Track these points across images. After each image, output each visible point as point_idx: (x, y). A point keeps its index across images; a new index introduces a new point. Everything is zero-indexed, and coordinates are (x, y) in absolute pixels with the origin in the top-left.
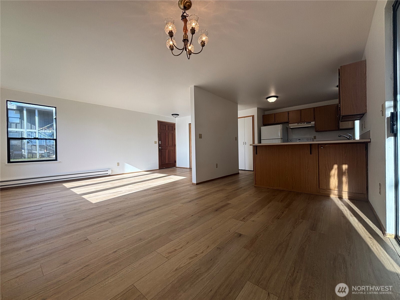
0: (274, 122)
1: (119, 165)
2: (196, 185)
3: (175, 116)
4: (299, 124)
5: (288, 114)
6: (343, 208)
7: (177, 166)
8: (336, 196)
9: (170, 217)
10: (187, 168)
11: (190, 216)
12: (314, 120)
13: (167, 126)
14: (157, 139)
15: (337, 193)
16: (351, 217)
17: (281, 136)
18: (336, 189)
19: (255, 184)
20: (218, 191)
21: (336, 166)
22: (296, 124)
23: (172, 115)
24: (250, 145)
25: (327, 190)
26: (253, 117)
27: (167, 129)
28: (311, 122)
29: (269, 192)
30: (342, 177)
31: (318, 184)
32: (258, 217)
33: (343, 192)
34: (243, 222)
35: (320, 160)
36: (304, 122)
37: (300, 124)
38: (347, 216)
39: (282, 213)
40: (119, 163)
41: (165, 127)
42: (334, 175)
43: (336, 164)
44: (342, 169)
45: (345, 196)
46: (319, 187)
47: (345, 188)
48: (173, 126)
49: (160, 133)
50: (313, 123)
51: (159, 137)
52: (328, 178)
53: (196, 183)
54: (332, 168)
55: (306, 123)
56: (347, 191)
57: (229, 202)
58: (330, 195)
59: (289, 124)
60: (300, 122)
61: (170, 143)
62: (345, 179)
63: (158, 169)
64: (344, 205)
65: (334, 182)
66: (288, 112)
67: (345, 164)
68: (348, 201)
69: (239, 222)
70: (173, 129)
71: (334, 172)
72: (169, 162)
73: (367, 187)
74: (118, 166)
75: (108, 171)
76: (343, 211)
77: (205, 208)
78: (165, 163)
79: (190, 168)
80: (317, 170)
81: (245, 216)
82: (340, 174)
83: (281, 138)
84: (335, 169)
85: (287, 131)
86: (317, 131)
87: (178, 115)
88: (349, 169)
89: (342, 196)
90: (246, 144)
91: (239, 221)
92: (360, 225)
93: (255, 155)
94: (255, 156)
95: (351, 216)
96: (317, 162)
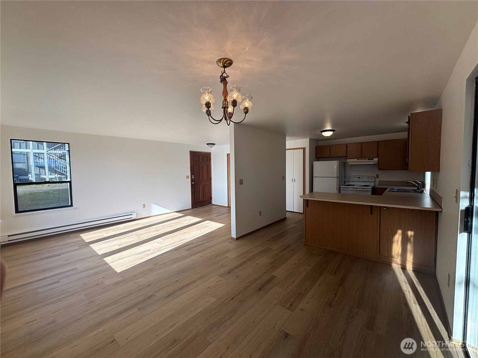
0: (329, 156)
1: (145, 207)
2: (236, 240)
3: (211, 146)
4: (359, 160)
5: (347, 147)
6: (406, 289)
7: (213, 203)
8: (399, 265)
9: (207, 301)
10: (224, 207)
11: (229, 299)
12: (377, 156)
13: (201, 157)
14: (189, 174)
15: (400, 262)
16: (414, 305)
17: (337, 174)
18: (400, 258)
19: (306, 241)
20: (262, 252)
21: (400, 232)
22: (356, 160)
23: (208, 144)
24: (300, 197)
25: (389, 258)
26: (304, 149)
27: (201, 161)
28: (374, 159)
29: (320, 255)
30: (407, 245)
31: (378, 249)
32: (307, 303)
33: (407, 262)
34: (290, 312)
35: (381, 223)
36: (365, 158)
37: (361, 159)
38: (409, 303)
39: (335, 295)
40: (144, 204)
41: (199, 158)
42: (398, 241)
43: (401, 229)
44: (407, 236)
45: (409, 267)
46: (379, 253)
47: (410, 258)
48: (207, 156)
49: (192, 166)
50: (376, 159)
51: (191, 170)
52: (390, 244)
53: (235, 238)
54: (395, 233)
55: (367, 159)
56: (412, 261)
57: (275, 274)
58: (391, 264)
59: (347, 159)
60: (361, 157)
61: (205, 177)
62: (409, 247)
63: (191, 208)
64: (407, 282)
65: (397, 248)
66: (346, 144)
67: (411, 230)
68: (412, 275)
69: (286, 312)
70: (209, 159)
71: (398, 237)
72: (203, 199)
73: (435, 259)
74: (143, 208)
75: (132, 215)
76: (405, 293)
77: (247, 285)
78: (199, 201)
79: (228, 207)
80: (378, 234)
81: (293, 299)
82: (405, 240)
83: (337, 177)
84: (399, 235)
85: (345, 168)
86: (380, 169)
87: (214, 144)
88: (415, 236)
89: (406, 266)
90: (296, 181)
91: (286, 309)
92: (424, 320)
93: (306, 207)
94: (306, 209)
95: (415, 303)
96: (379, 224)
